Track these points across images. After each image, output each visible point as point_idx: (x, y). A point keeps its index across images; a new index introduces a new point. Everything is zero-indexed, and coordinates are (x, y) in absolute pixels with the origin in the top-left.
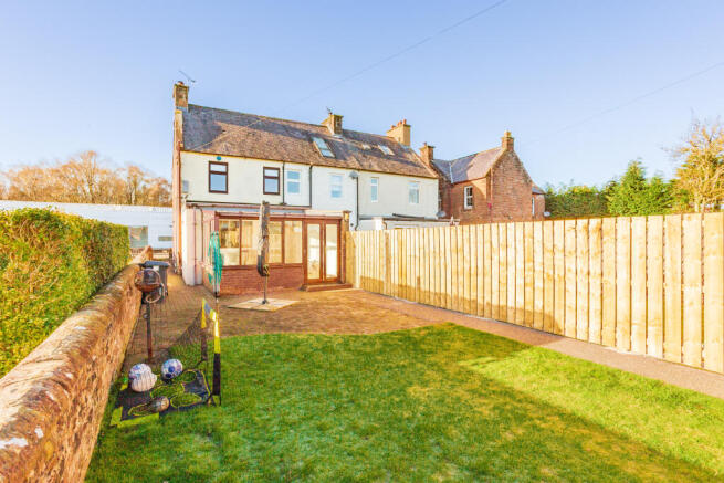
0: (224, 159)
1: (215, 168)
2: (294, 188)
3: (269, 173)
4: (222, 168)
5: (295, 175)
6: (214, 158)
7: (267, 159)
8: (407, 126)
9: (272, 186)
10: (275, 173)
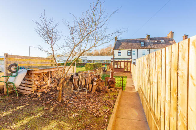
0: (120, 50)
1: (119, 52)
2: (134, 54)
3: (128, 51)
4: (120, 52)
5: (134, 51)
6: (119, 50)
7: (128, 49)
8: (172, 33)
9: (129, 54)
10: (130, 51)
